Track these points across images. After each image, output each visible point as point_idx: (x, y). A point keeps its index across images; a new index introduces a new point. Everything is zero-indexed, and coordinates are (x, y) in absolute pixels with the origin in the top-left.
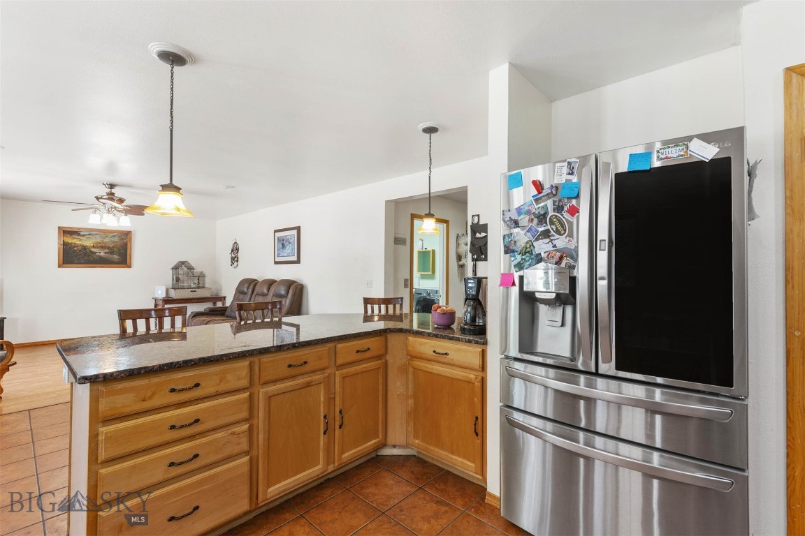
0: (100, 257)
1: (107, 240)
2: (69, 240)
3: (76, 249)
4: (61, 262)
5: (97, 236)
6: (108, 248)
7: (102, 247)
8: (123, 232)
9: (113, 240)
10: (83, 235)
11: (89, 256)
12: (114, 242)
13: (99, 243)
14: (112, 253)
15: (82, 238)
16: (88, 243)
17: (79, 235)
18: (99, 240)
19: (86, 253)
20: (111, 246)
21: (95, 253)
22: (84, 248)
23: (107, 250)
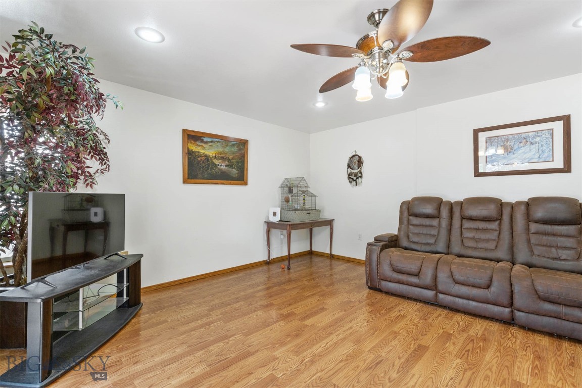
0: (221, 170)
1: (227, 150)
2: (193, 148)
3: (199, 159)
4: (186, 176)
5: (219, 144)
6: (229, 160)
7: (223, 159)
8: (241, 140)
9: (233, 149)
10: (206, 143)
11: (211, 169)
12: (234, 153)
13: (221, 153)
14: (231, 166)
15: (204, 145)
16: (210, 152)
17: (202, 141)
18: (221, 150)
19: (208, 165)
20: (231, 157)
21: (216, 165)
22: (207, 158)
23: (227, 163)
